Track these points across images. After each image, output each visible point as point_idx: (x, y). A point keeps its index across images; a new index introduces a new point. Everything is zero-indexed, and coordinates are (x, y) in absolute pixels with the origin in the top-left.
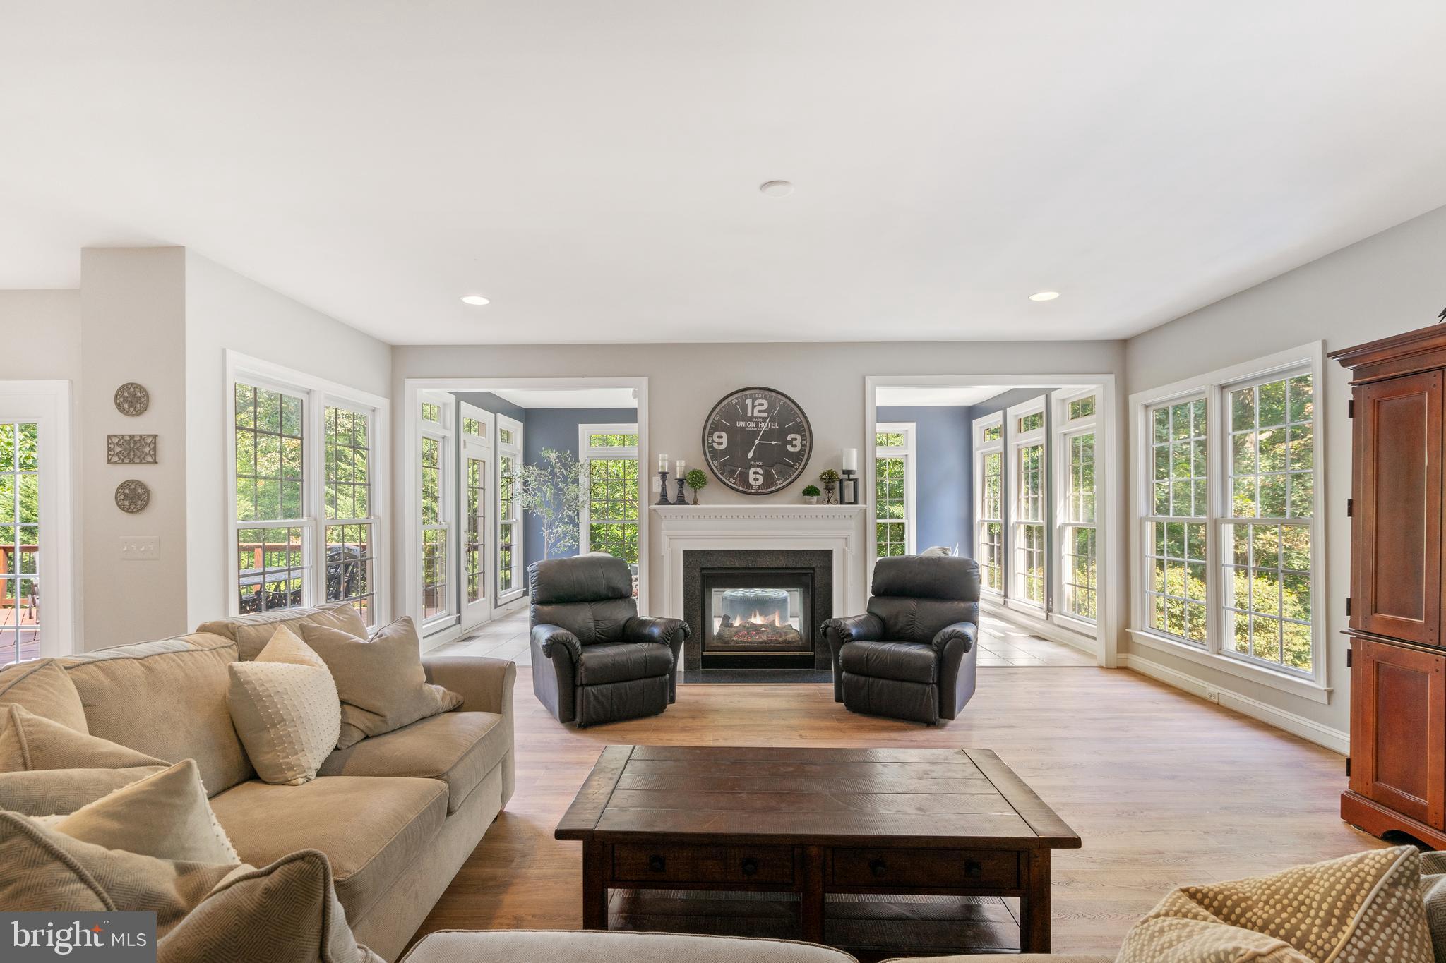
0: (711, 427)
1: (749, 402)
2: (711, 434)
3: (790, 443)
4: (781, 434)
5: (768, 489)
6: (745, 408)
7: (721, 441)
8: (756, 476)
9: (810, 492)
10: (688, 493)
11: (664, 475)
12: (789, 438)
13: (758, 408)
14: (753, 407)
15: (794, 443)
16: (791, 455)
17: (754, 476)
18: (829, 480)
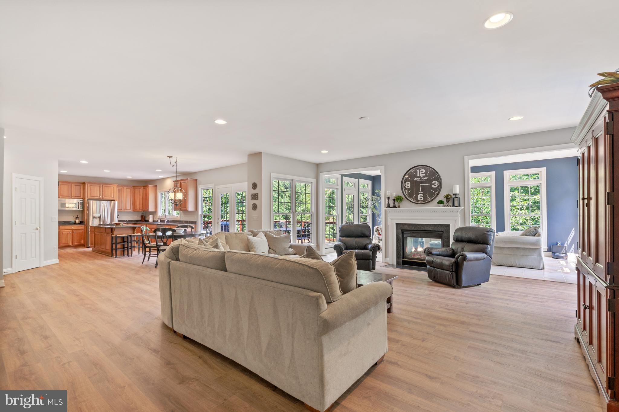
0: (404, 181)
1: (418, 171)
2: (405, 183)
3: (434, 184)
4: (430, 181)
5: (425, 202)
6: (416, 173)
7: (408, 185)
8: (420, 197)
9: (440, 202)
10: (397, 204)
11: (389, 198)
12: (433, 182)
13: (421, 173)
14: (420, 172)
15: (435, 184)
16: (434, 189)
18: (448, 197)
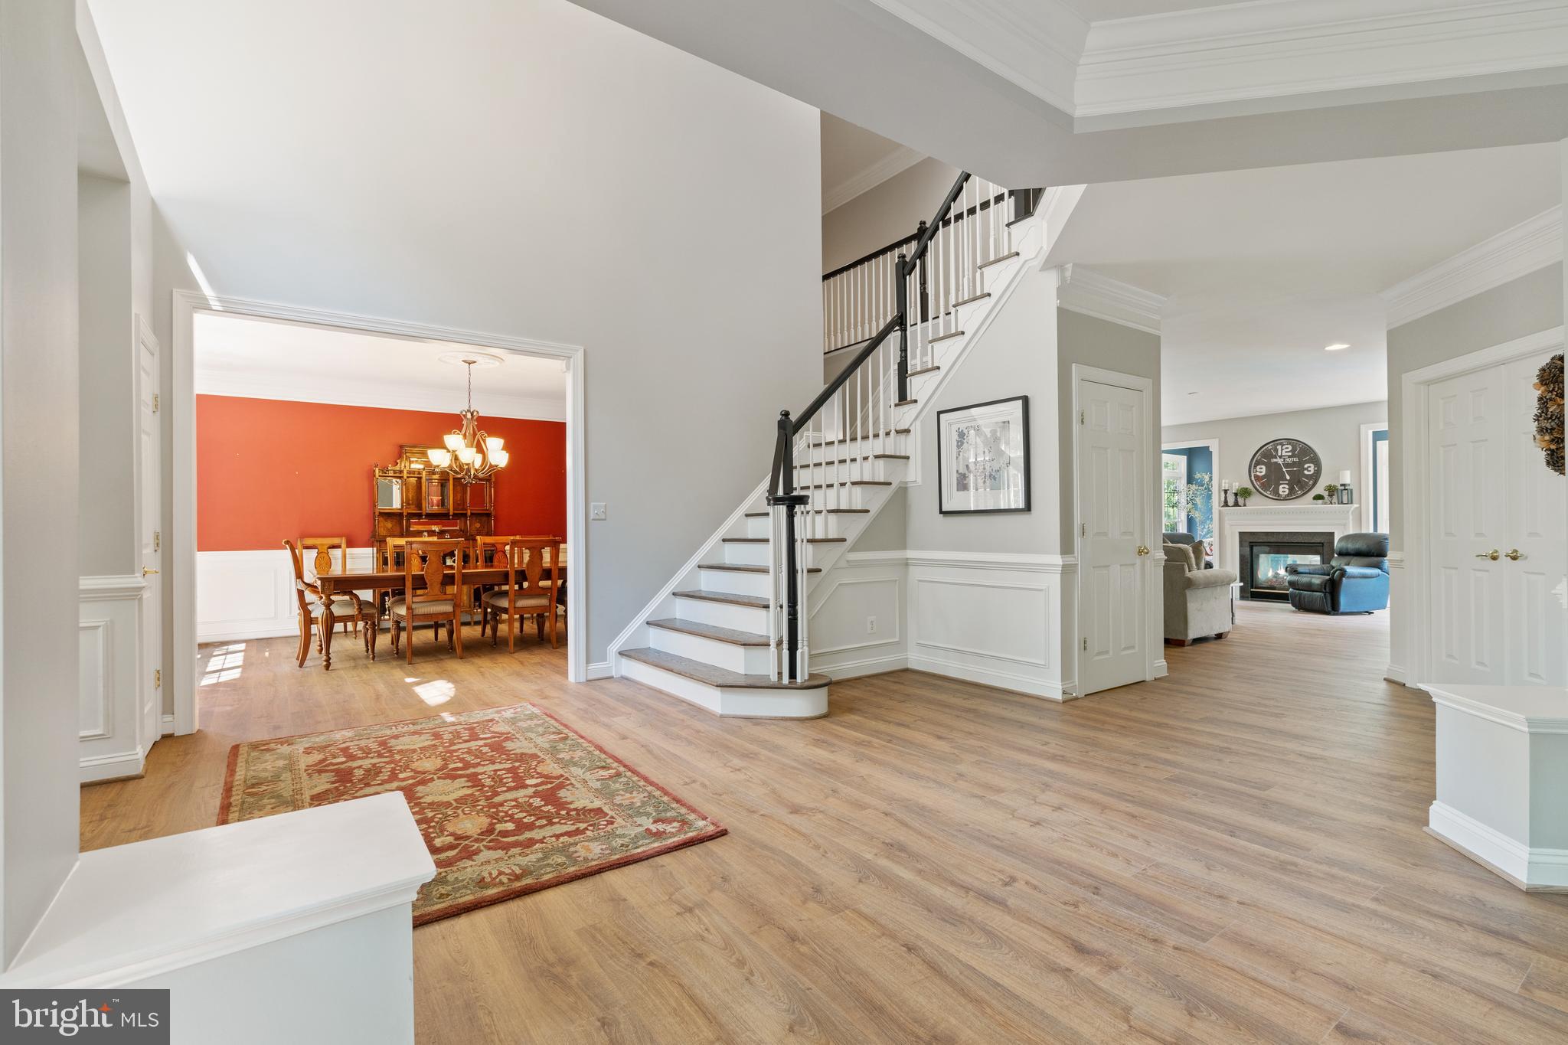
0: (1255, 463)
1: (1279, 447)
2: (1255, 467)
3: (1307, 469)
4: (1300, 464)
5: (1292, 495)
6: (1276, 450)
7: (1262, 470)
8: (1284, 490)
9: (1319, 497)
10: (1241, 501)
11: (1226, 491)
12: (1306, 466)
13: (1285, 451)
14: (1282, 450)
15: (1309, 469)
16: (1307, 476)
17: (1283, 490)
18: (1332, 490)
